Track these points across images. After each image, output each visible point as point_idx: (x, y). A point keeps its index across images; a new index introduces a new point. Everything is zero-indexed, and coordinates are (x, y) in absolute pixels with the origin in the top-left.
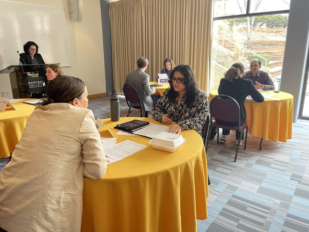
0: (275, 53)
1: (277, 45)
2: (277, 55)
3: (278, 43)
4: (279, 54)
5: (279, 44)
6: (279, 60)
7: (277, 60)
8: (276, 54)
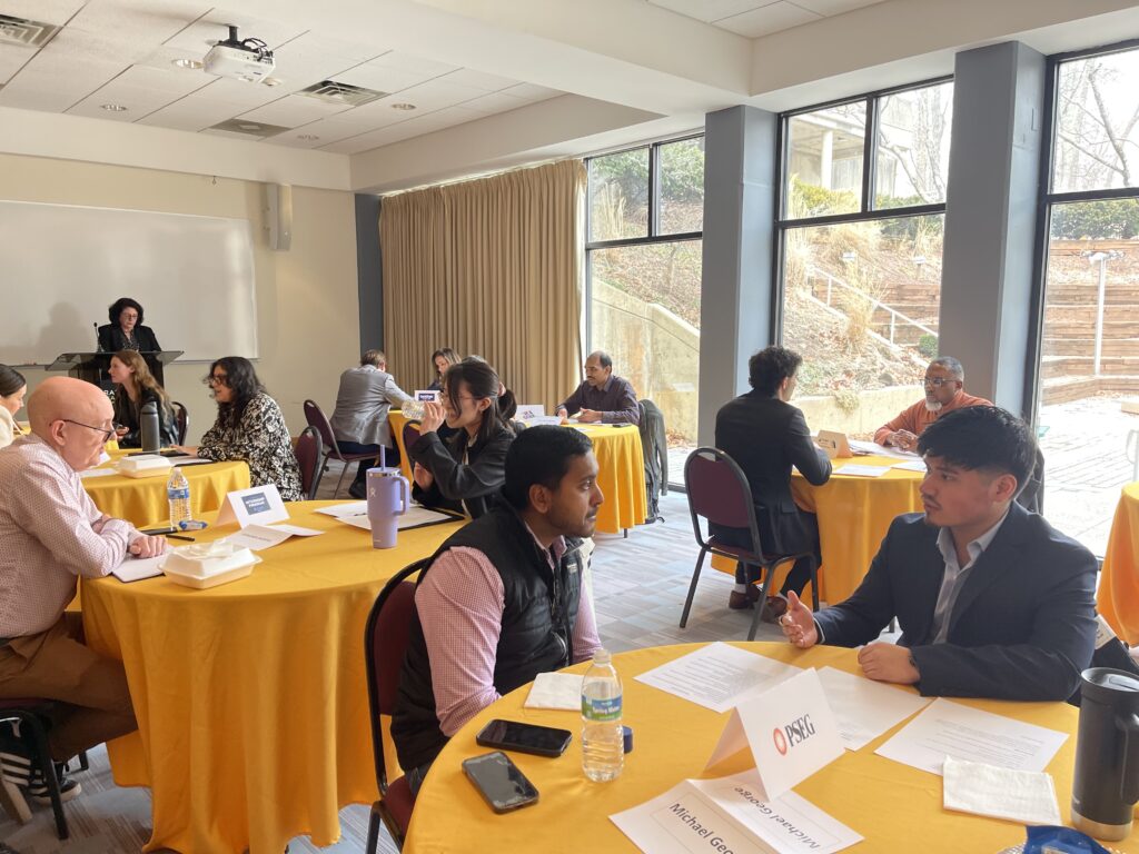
0: (1065, 327)
1: (1081, 300)
2: (1076, 336)
3: (1086, 293)
4: (1084, 331)
5: (1090, 298)
6: (1080, 352)
7: (1072, 352)
8: (1071, 331)
